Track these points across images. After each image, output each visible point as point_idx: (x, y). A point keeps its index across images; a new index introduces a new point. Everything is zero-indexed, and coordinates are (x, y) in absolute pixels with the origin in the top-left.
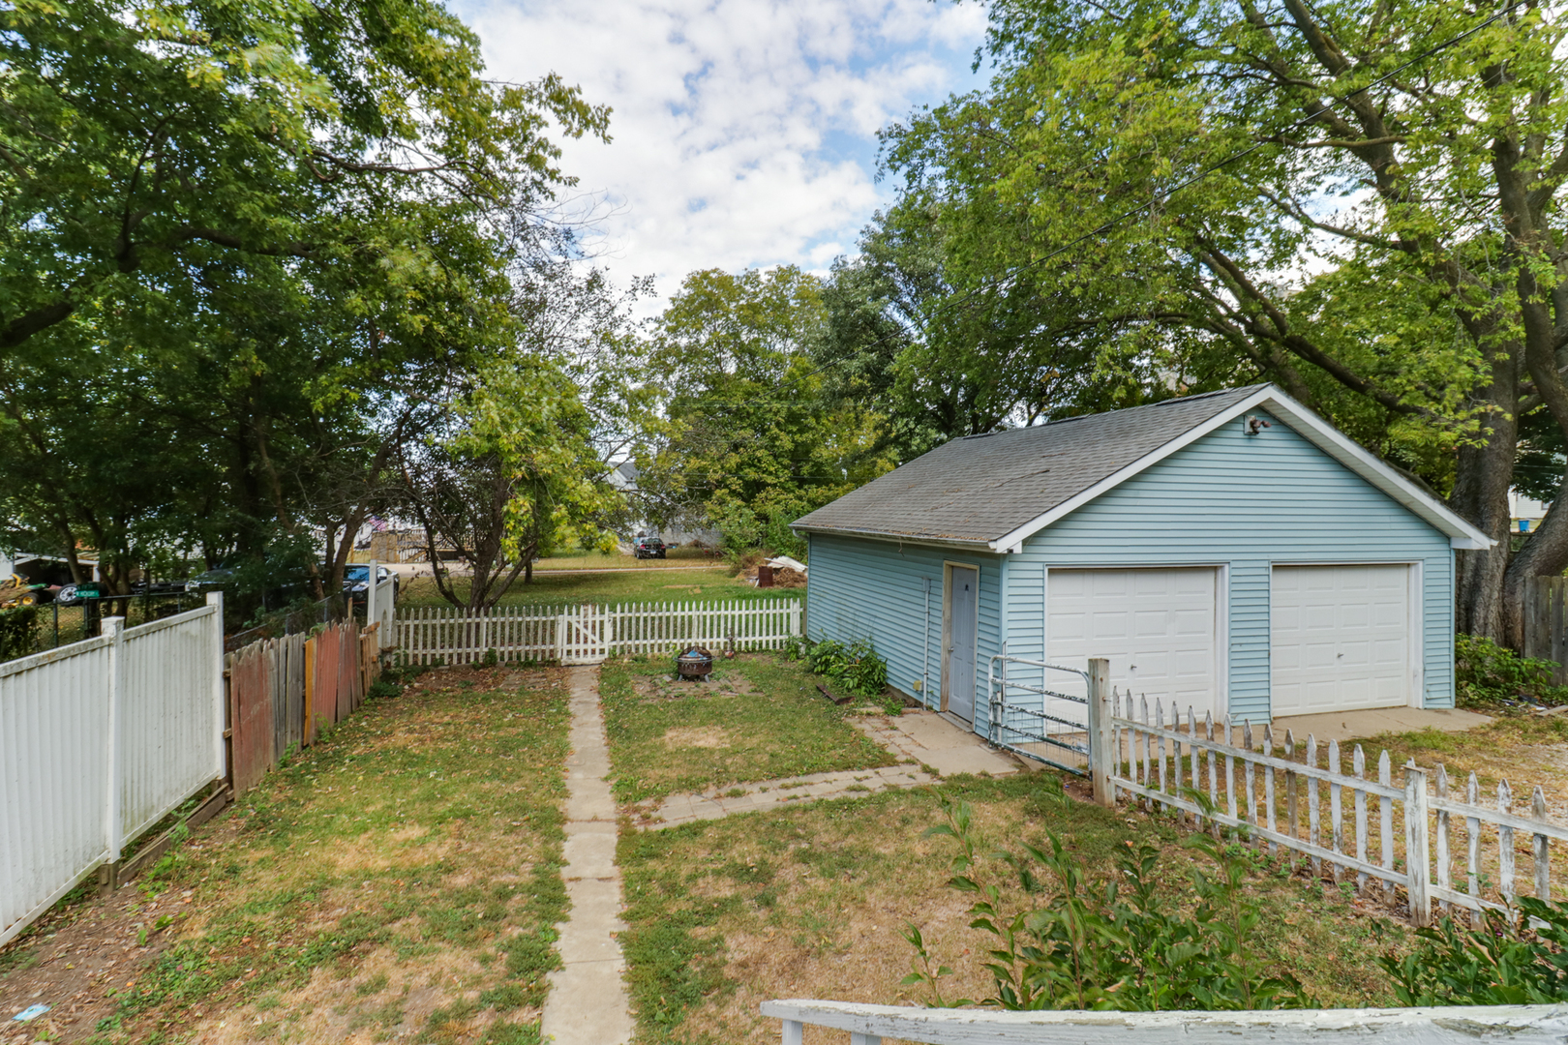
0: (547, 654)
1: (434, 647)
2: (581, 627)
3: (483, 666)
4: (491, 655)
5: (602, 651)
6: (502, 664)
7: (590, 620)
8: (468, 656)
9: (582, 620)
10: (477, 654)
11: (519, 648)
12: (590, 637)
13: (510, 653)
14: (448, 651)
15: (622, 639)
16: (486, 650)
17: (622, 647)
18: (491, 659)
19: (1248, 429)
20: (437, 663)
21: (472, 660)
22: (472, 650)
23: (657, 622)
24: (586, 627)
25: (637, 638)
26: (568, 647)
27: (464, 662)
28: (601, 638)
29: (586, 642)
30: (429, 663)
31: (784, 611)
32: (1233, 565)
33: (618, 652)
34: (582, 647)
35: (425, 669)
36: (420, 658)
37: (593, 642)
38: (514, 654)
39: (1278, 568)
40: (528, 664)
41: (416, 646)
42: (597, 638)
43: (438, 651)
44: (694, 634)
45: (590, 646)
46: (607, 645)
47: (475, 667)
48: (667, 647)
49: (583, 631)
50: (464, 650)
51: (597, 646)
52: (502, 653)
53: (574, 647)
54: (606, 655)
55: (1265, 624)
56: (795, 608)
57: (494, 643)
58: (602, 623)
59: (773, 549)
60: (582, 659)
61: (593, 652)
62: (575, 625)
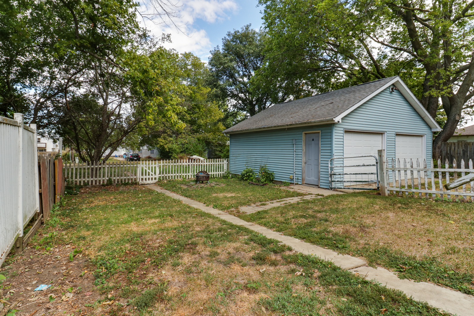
0: (133, 180)
1: (84, 177)
2: (147, 169)
3: (107, 185)
4: (110, 181)
5: (155, 179)
6: (115, 185)
7: (151, 166)
8: (100, 181)
9: (147, 166)
10: (103, 180)
11: (122, 178)
12: (151, 173)
13: (118, 180)
14: (91, 179)
15: (163, 174)
16: (107, 178)
17: (163, 177)
18: (110, 183)
19: (391, 90)
20: (86, 184)
21: (101, 183)
22: (101, 179)
23: (176, 167)
24: (149, 169)
25: (169, 173)
26: (142, 177)
27: (98, 184)
28: (155, 173)
29: (149, 175)
30: (82, 184)
31: (222, 163)
32: (388, 132)
33: (161, 178)
34: (147, 177)
35: (81, 187)
36: (78, 182)
37: (152, 175)
38: (120, 180)
39: (398, 135)
40: (126, 184)
41: (76, 178)
42: (153, 174)
43: (87, 179)
44: (190, 171)
45: (151, 177)
46: (157, 176)
47: (103, 185)
48: (180, 176)
49: (148, 171)
50: (98, 179)
51: (154, 177)
52: (115, 180)
53: (144, 177)
54: (157, 180)
55: (394, 151)
56: (225, 162)
57: (111, 175)
58: (155, 167)
59: (190, 153)
60: (148, 182)
61: (152, 179)
62: (144, 168)
